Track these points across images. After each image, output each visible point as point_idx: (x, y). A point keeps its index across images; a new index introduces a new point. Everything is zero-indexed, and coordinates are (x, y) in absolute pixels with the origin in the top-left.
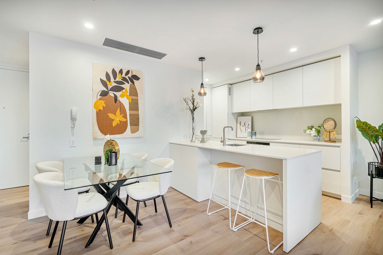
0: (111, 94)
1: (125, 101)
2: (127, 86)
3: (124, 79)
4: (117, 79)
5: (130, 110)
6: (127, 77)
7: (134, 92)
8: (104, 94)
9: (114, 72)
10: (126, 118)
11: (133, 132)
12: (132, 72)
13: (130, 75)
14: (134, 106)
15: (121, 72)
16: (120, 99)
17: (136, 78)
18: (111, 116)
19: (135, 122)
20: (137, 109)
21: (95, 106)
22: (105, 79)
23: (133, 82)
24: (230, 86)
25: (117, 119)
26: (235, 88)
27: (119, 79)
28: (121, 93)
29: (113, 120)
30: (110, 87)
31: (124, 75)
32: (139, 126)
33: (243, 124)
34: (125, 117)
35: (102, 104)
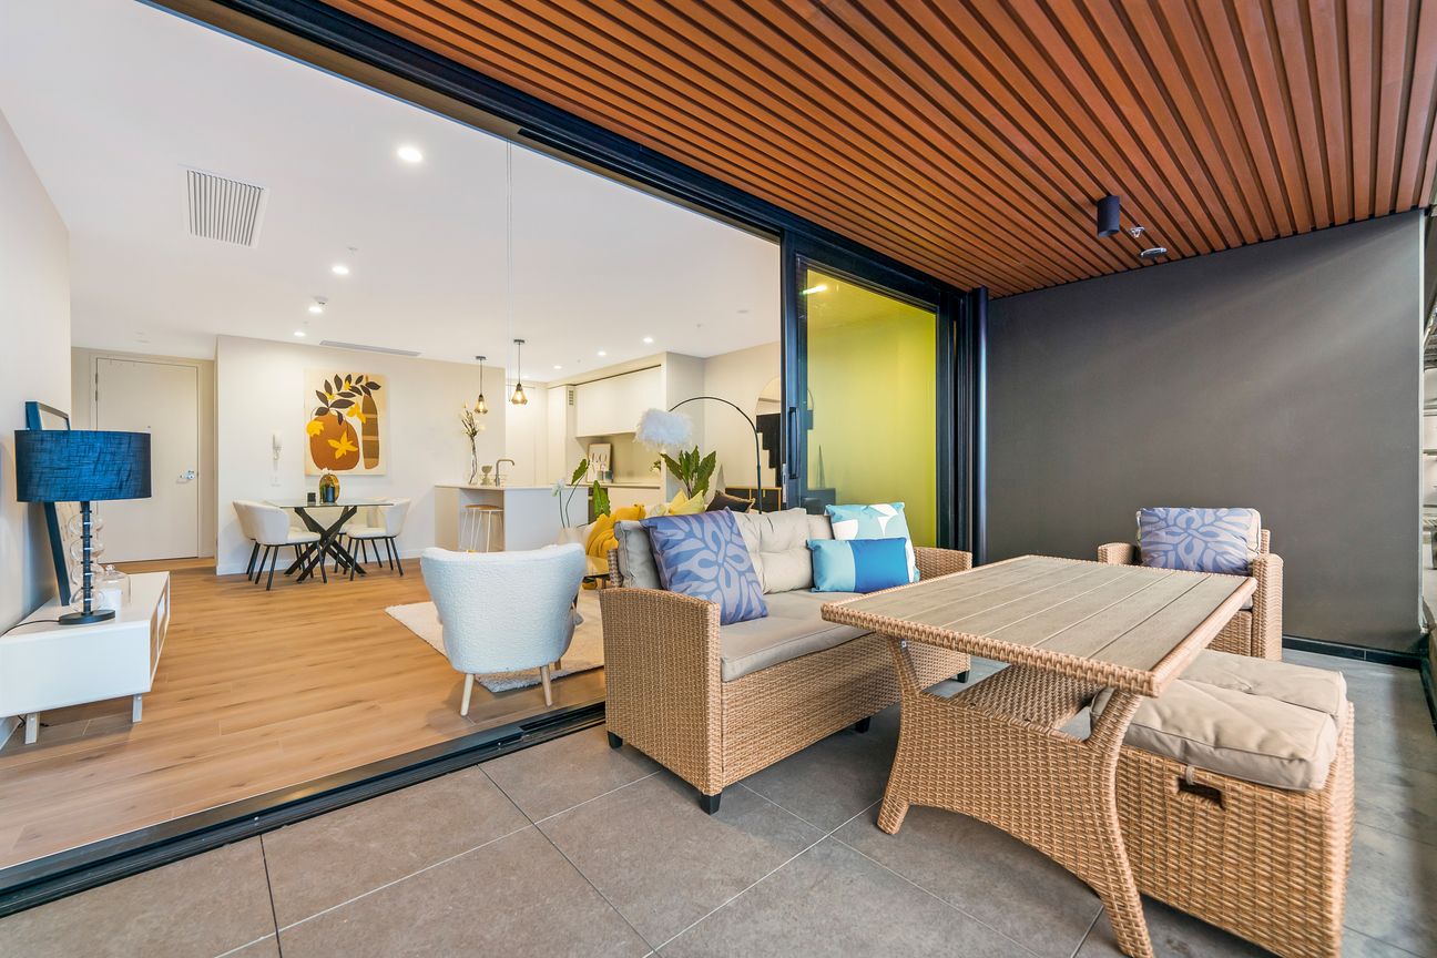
0: (333, 411)
1: (355, 421)
2: (358, 400)
3: (354, 389)
4: (343, 390)
5: (363, 434)
6: (358, 386)
7: (370, 408)
8: (322, 412)
9: (338, 381)
10: (357, 446)
11: (368, 466)
12: (367, 378)
13: (364, 383)
14: (371, 427)
15: (349, 378)
16: (346, 418)
17: (376, 387)
18: (333, 443)
19: (372, 452)
20: (376, 434)
21: (309, 429)
22: (323, 391)
23: (369, 394)
24: (572, 388)
25: (342, 447)
26: (580, 390)
27: (345, 388)
28: (348, 409)
29: (336, 449)
30: (330, 402)
31: (353, 384)
32: (378, 457)
33: (597, 457)
34: (355, 444)
35: (319, 427)
